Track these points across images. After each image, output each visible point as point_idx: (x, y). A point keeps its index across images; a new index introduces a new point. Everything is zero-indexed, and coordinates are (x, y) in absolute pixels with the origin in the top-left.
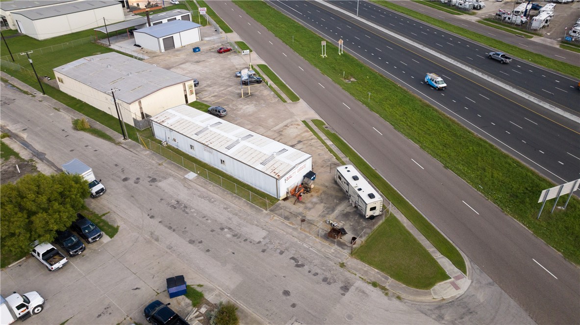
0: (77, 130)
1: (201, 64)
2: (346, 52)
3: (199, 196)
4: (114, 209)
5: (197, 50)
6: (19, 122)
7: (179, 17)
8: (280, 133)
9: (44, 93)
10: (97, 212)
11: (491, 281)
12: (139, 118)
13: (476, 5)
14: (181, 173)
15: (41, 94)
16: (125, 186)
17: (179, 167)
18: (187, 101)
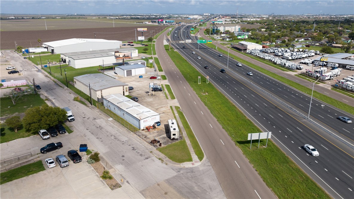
0: (75, 101)
1: (140, 82)
2: (211, 82)
3: (109, 126)
4: (75, 126)
5: (141, 77)
6: (53, 96)
7: (140, 63)
8: (157, 109)
9: (68, 87)
10: (68, 126)
11: (210, 165)
12: (100, 97)
13: (298, 67)
14: (107, 118)
15: (67, 88)
16: (83, 120)
17: (107, 116)
18: (124, 95)
